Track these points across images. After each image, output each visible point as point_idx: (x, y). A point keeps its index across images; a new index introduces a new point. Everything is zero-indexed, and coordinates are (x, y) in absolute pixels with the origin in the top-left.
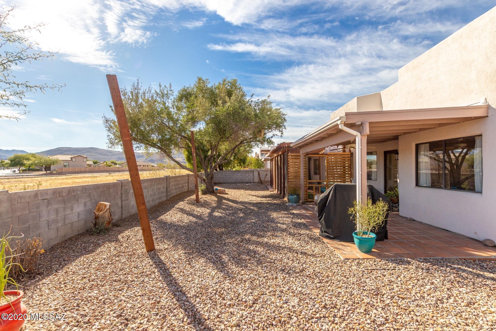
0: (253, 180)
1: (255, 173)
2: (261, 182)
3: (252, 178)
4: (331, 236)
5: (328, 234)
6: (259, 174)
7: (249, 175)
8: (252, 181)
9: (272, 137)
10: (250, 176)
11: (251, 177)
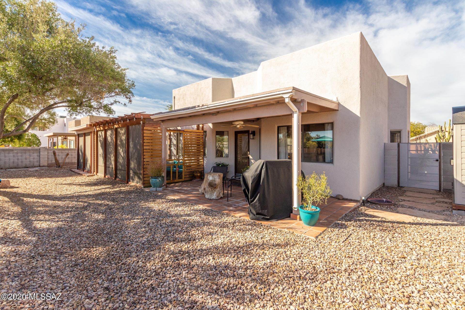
0: (38, 163)
1: (41, 153)
2: (58, 165)
3: (35, 160)
4: (266, 217)
5: (263, 216)
6: (54, 153)
7: (30, 156)
8: (36, 164)
9: (112, 104)
10: (32, 157)
11: (34, 158)
